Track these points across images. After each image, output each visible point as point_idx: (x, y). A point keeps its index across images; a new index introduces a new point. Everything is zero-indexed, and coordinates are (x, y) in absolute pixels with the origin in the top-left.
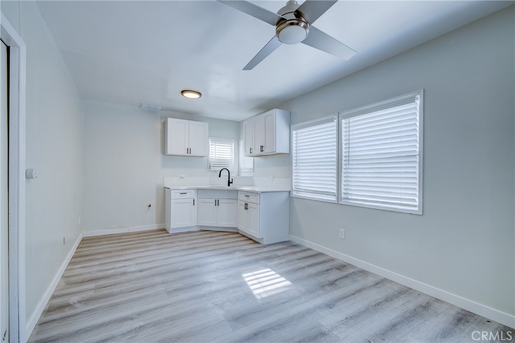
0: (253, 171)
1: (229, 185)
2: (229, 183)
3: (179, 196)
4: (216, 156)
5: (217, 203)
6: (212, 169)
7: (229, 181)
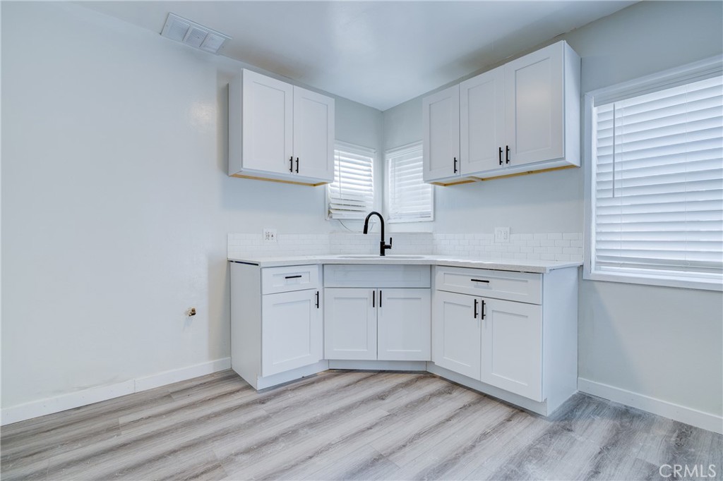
0: (434, 220)
1: (382, 253)
2: (383, 248)
3: (281, 284)
4: (342, 185)
5: (377, 299)
6: (336, 215)
7: (382, 243)
